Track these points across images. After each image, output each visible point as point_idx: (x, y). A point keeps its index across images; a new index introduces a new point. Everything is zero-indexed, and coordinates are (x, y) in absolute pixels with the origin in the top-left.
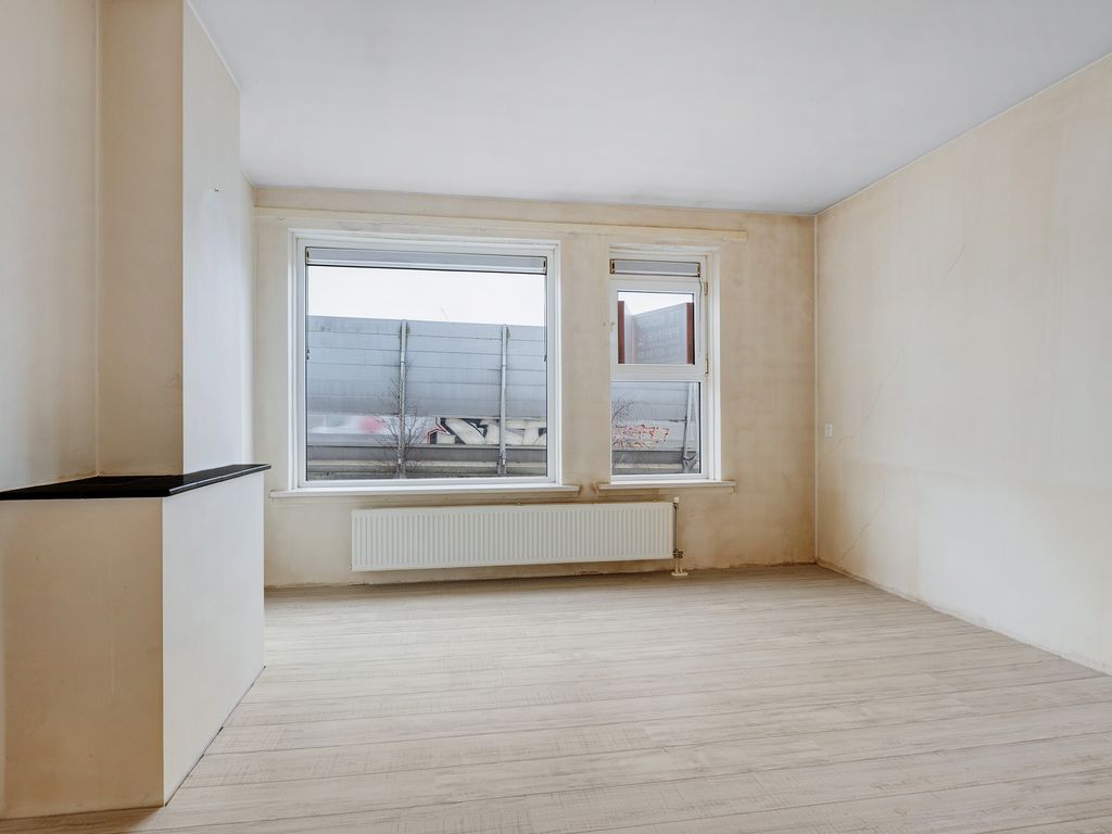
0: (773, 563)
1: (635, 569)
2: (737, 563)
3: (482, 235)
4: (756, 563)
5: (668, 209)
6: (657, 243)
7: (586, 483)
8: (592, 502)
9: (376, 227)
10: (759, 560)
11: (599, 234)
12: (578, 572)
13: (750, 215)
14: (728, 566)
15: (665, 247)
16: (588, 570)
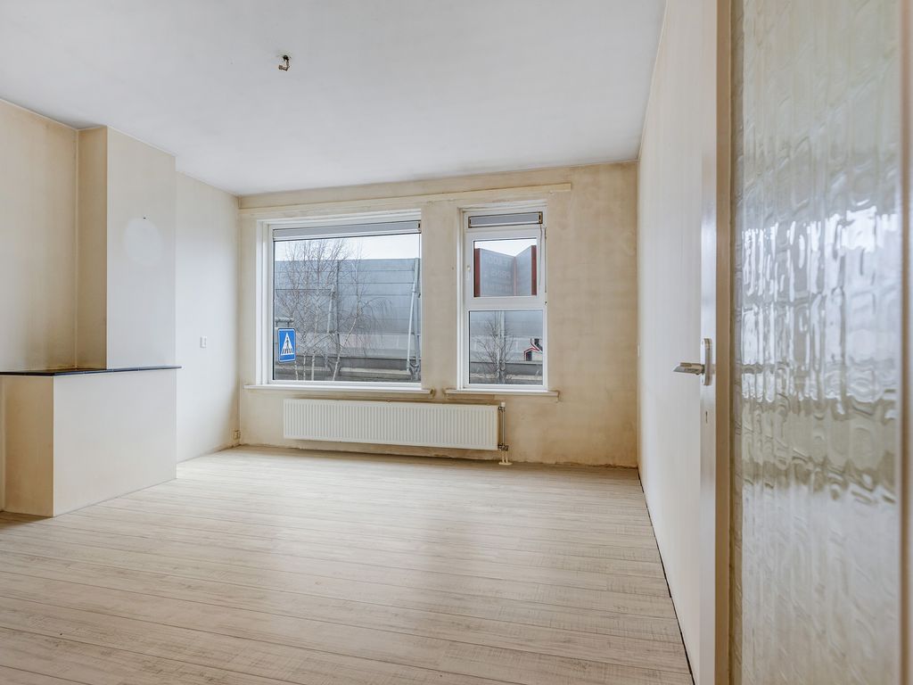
0: (595, 464)
1: (476, 457)
2: (562, 460)
3: (369, 211)
4: (579, 462)
5: (503, 174)
6: (494, 202)
7: (438, 388)
8: (444, 403)
9: (304, 214)
10: (581, 460)
11: (449, 201)
12: (433, 454)
13: (574, 169)
14: (554, 462)
15: (502, 203)
16: (441, 454)
